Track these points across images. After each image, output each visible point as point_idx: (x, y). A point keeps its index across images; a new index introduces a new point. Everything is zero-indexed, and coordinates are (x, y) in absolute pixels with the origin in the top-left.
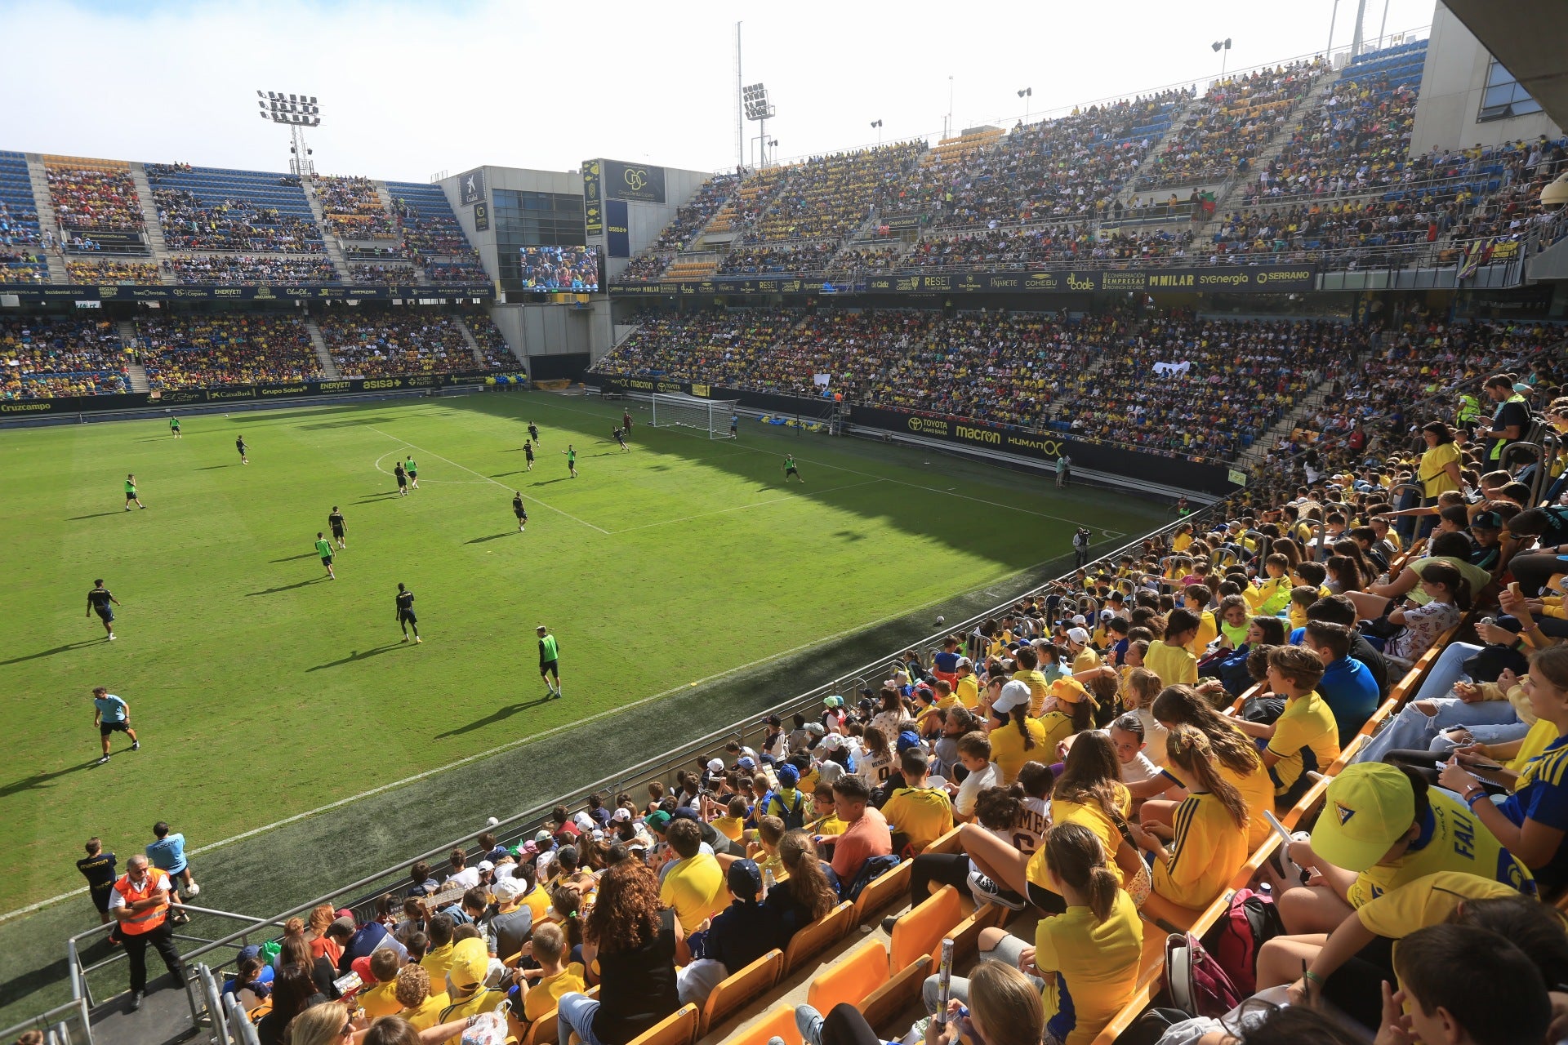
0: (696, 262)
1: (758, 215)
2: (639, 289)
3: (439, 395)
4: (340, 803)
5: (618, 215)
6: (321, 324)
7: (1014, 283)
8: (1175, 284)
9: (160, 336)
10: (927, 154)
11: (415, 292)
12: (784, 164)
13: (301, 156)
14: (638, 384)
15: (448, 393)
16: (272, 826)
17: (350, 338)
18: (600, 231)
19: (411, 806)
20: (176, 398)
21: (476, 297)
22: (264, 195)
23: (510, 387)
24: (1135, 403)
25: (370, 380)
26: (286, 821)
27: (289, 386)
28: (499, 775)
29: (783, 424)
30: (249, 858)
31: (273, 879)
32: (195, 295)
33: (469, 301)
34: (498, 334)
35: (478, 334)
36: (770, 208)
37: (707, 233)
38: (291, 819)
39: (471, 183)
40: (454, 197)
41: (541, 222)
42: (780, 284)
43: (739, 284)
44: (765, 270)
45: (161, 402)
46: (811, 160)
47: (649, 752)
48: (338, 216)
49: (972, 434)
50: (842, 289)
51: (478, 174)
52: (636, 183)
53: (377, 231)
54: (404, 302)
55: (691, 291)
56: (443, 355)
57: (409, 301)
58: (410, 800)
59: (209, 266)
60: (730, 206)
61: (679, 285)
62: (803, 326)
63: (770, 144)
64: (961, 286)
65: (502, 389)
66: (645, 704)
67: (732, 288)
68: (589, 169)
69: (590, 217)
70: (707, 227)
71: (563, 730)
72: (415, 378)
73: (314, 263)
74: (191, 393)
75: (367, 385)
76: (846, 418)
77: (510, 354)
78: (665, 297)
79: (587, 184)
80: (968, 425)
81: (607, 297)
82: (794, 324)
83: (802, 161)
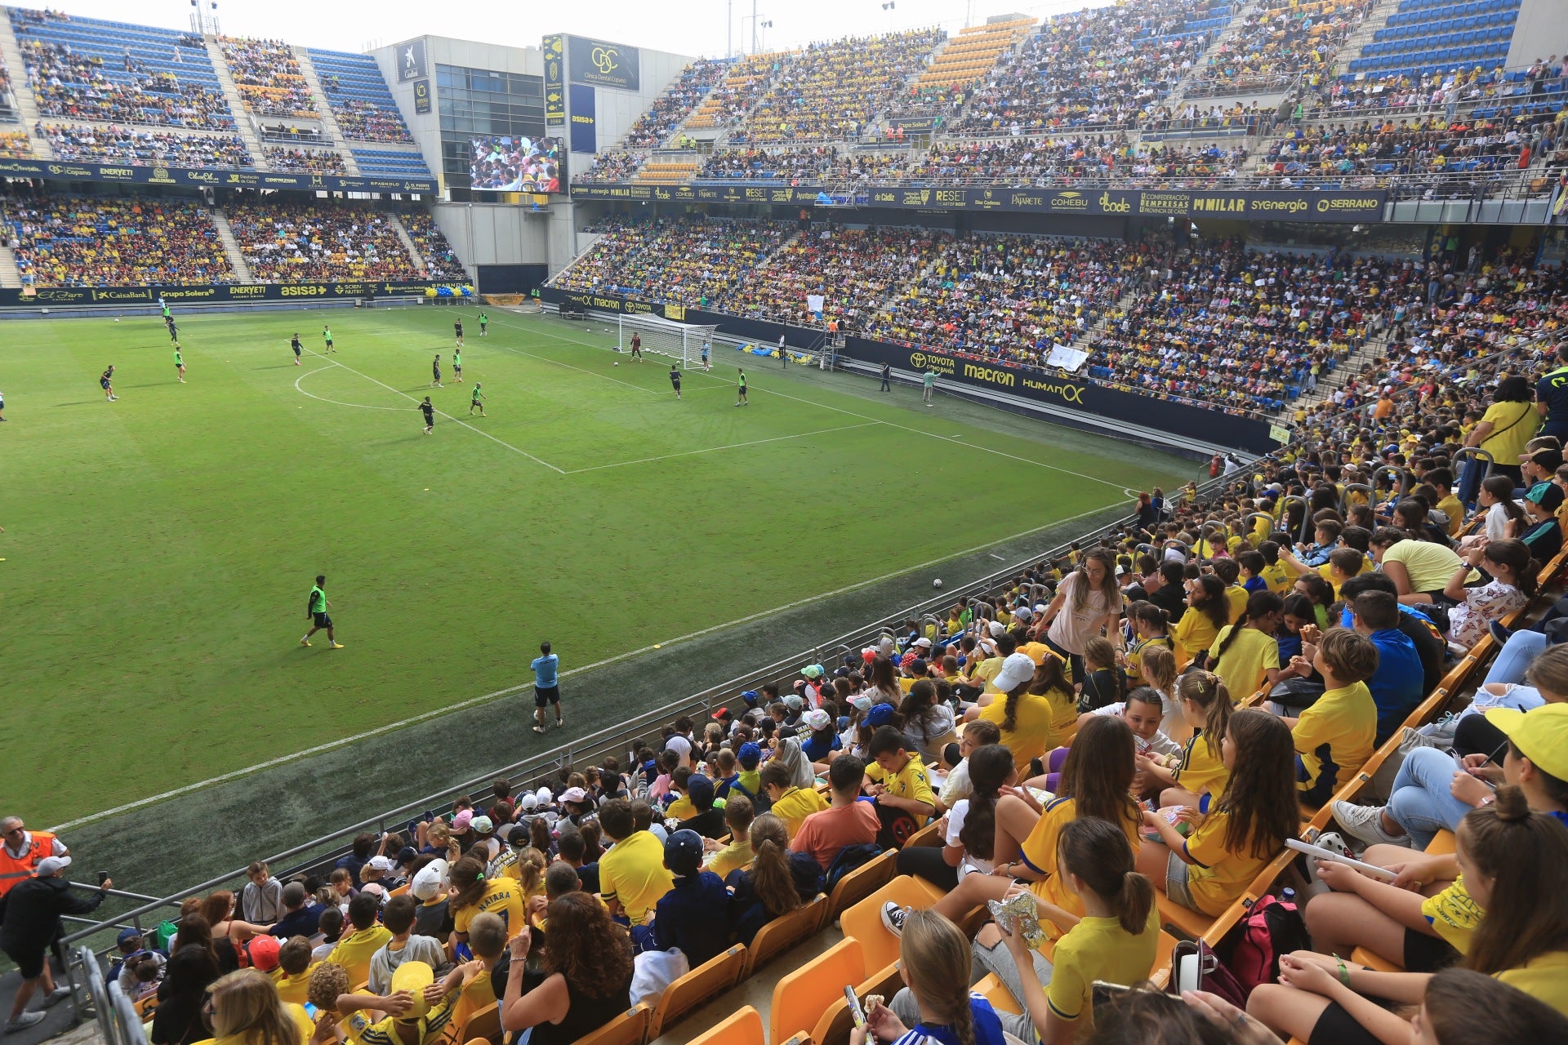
0: (673, 162)
1: (748, 109)
2: (606, 192)
3: (370, 306)
4: (250, 769)
5: (584, 104)
6: (230, 217)
7: (1038, 201)
8: (1223, 209)
9: (34, 220)
10: (946, 45)
11: (343, 183)
12: (779, 49)
13: (204, 12)
14: (603, 303)
15: (381, 305)
16: (171, 793)
17: (266, 234)
18: (563, 120)
19: (332, 774)
20: (55, 296)
21: (416, 192)
22: (159, 56)
23: (454, 300)
24: (1168, 345)
25: (289, 286)
26: (188, 788)
27: (191, 289)
28: (433, 743)
29: (768, 355)
30: (144, 828)
31: (171, 854)
32: (76, 173)
33: (406, 197)
34: (442, 238)
35: (417, 235)
36: (761, 102)
37: (688, 128)
38: (193, 787)
39: (410, 55)
40: (390, 72)
41: (493, 107)
42: (769, 192)
43: (724, 190)
44: (753, 176)
45: (36, 301)
46: (811, 46)
47: (604, 721)
48: (250, 87)
49: (983, 374)
50: (841, 201)
51: (418, 45)
52: (606, 64)
53: (298, 108)
54: (330, 194)
55: (666, 196)
56: (376, 260)
57: (335, 193)
58: (330, 768)
59: (92, 140)
60: (715, 97)
61: (653, 188)
62: (794, 242)
63: (764, 25)
64: (978, 202)
65: (444, 302)
66: (602, 666)
67: (715, 194)
68: (550, 45)
69: (550, 103)
70: (687, 121)
71: (507, 694)
72: (342, 285)
73: (222, 143)
74: (72, 291)
75: (285, 291)
76: (840, 351)
77: (454, 260)
78: (636, 203)
79: (547, 64)
80: (978, 364)
81: (569, 199)
82: (785, 239)
83: (800, 46)
